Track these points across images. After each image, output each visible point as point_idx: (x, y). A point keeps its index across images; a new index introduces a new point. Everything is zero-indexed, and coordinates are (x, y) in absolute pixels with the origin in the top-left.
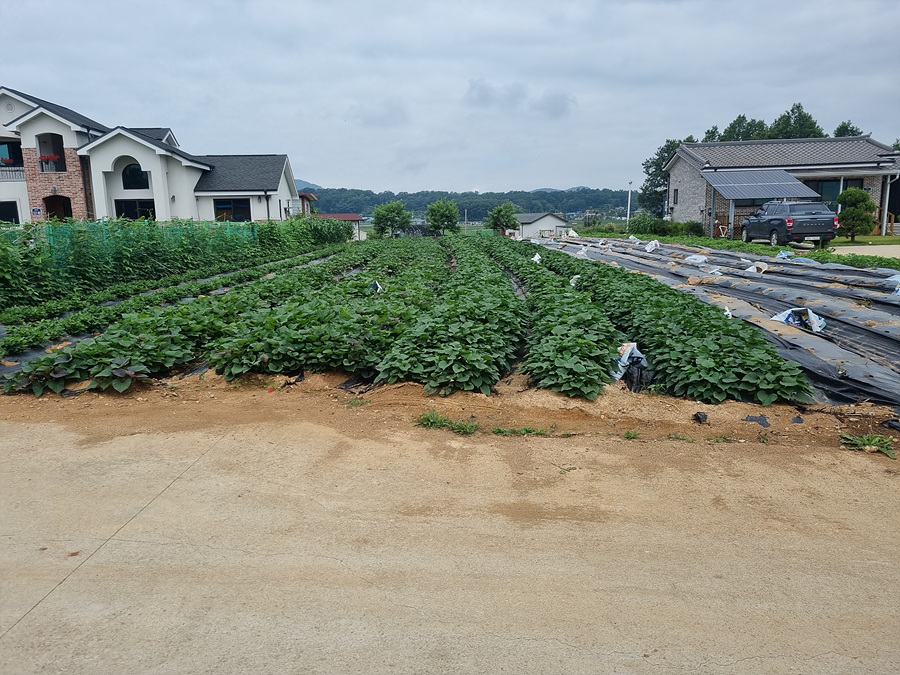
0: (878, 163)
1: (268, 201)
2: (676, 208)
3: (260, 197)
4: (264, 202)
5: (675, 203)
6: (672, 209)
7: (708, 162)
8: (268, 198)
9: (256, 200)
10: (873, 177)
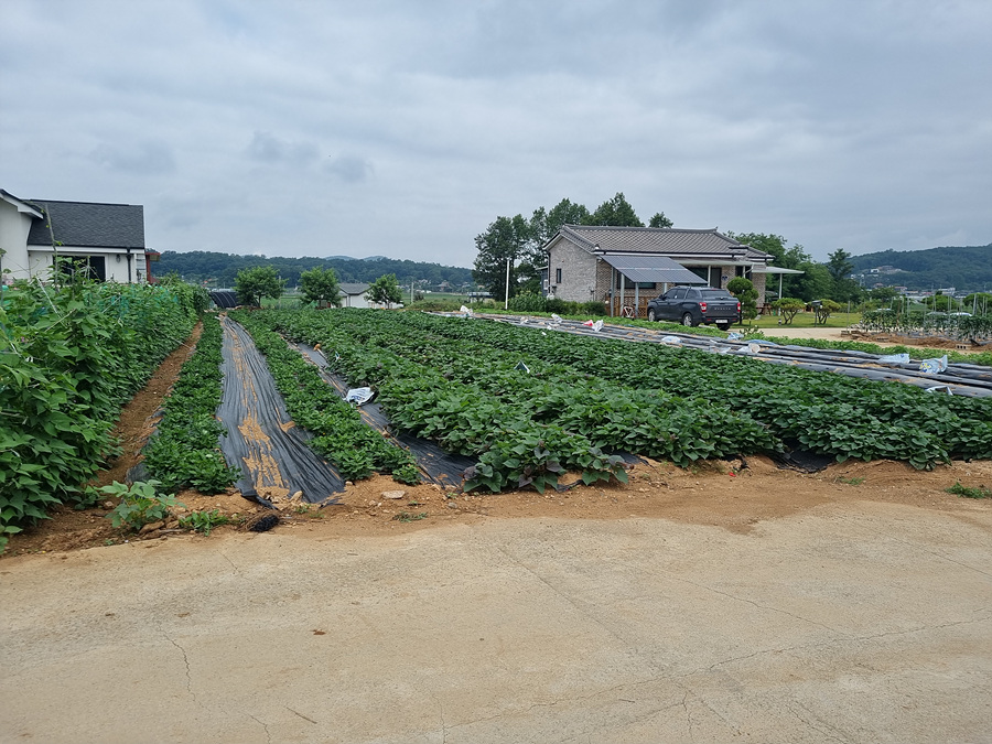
0: (733, 255)
1: (129, 260)
2: (559, 287)
3: (118, 255)
4: (124, 262)
5: (559, 281)
6: (555, 287)
7: (597, 245)
8: (129, 257)
9: (114, 258)
10: (728, 267)
